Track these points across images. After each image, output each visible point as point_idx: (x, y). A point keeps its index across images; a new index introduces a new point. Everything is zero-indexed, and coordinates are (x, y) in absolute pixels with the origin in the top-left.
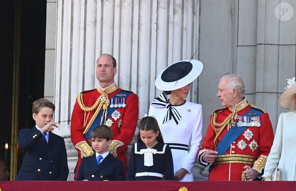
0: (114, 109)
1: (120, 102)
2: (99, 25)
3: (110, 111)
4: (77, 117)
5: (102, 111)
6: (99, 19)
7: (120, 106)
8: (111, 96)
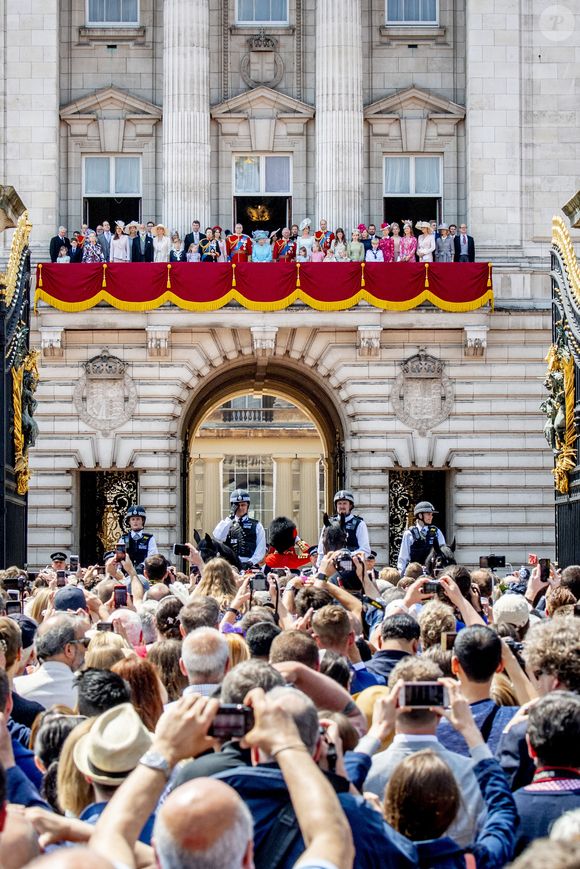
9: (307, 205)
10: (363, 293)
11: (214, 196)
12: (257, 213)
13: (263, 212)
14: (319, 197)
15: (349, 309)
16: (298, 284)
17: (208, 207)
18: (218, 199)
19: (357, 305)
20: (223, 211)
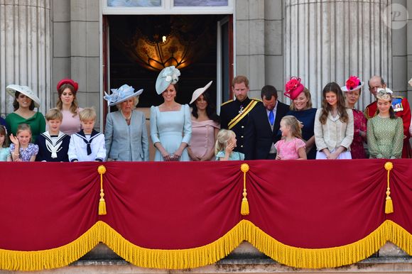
9: (266, 35)
10: (389, 228)
11: (59, 16)
12: (159, 51)
13: (173, 50)
14: (292, 17)
15: (359, 265)
16: (245, 208)
17: (46, 40)
18: (68, 22)
19: (376, 255)
20: (79, 47)
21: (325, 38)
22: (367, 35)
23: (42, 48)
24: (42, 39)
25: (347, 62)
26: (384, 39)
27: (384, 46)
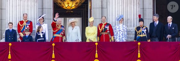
0: (27, 25)
1: (28, 23)
2: (20, 6)
3: (27, 26)
4: (19, 27)
5: (25, 25)
6: (20, 4)
7: (29, 24)
8: (26, 22)
21: (120, 4)
22: (133, 4)
23: (35, 7)
24: (35, 4)
25: (127, 11)
26: (138, 5)
27: (138, 7)
